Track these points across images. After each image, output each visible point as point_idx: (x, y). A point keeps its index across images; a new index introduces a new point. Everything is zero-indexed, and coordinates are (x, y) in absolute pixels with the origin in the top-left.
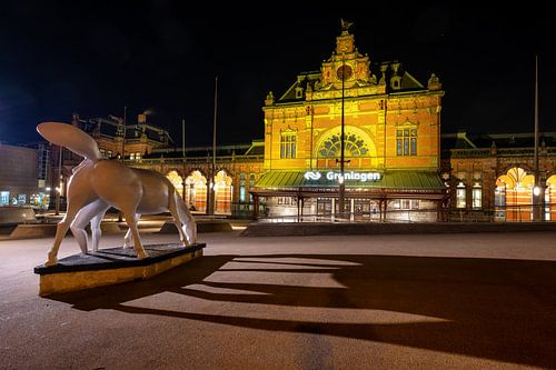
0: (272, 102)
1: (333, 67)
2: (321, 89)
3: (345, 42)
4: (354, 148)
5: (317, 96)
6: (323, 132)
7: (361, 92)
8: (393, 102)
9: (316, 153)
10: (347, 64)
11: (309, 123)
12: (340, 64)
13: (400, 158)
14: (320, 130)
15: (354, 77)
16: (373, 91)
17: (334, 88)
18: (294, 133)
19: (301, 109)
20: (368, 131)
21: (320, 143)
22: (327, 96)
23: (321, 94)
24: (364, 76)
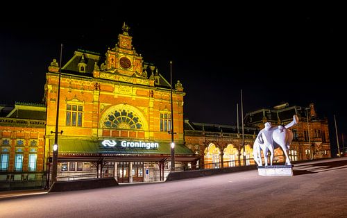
0: (57, 69)
1: (117, 56)
2: (106, 71)
3: (125, 40)
4: (132, 123)
5: (103, 75)
6: (108, 107)
7: (138, 81)
8: (158, 93)
9: (102, 124)
10: (128, 57)
11: (96, 98)
12: (122, 56)
13: (162, 133)
14: (106, 104)
15: (132, 69)
16: (146, 82)
17: (117, 73)
18: (81, 104)
19: (89, 83)
20: (142, 111)
21: (105, 116)
22: (112, 77)
23: (107, 75)
24: (139, 70)
